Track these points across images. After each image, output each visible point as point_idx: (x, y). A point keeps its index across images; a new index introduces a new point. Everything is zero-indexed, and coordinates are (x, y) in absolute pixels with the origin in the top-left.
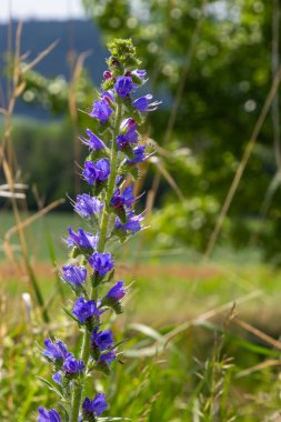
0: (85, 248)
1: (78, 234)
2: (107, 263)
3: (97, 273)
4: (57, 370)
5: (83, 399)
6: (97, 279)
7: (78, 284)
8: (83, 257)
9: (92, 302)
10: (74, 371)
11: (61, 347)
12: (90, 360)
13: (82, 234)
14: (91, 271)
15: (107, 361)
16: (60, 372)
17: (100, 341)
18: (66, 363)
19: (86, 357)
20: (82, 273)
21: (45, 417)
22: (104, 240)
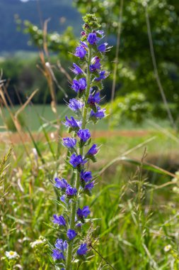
0: (75, 127)
1: (71, 120)
2: (87, 135)
3: (82, 140)
4: (63, 194)
5: (77, 209)
6: (82, 143)
7: (72, 147)
8: (74, 133)
9: (80, 157)
10: (72, 194)
11: (64, 182)
12: (80, 188)
13: (73, 119)
14: (79, 139)
15: (89, 189)
16: (64, 195)
17: (85, 177)
18: (67, 190)
19: (78, 186)
20: (74, 141)
21: (57, 220)
22: (84, 123)
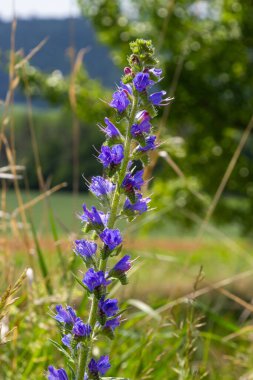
0: (97, 224)
1: (91, 211)
2: (116, 239)
3: (106, 247)
4: (67, 333)
5: (89, 360)
6: (107, 252)
7: (89, 257)
8: (94, 232)
9: (101, 274)
10: (83, 334)
11: (71, 312)
12: (96, 326)
13: (95, 211)
14: (102, 244)
15: (111, 327)
16: (69, 335)
17: (106, 309)
18: (75, 327)
19: (93, 323)
20: (93, 247)
21: (55, 375)
22: (114, 218)
